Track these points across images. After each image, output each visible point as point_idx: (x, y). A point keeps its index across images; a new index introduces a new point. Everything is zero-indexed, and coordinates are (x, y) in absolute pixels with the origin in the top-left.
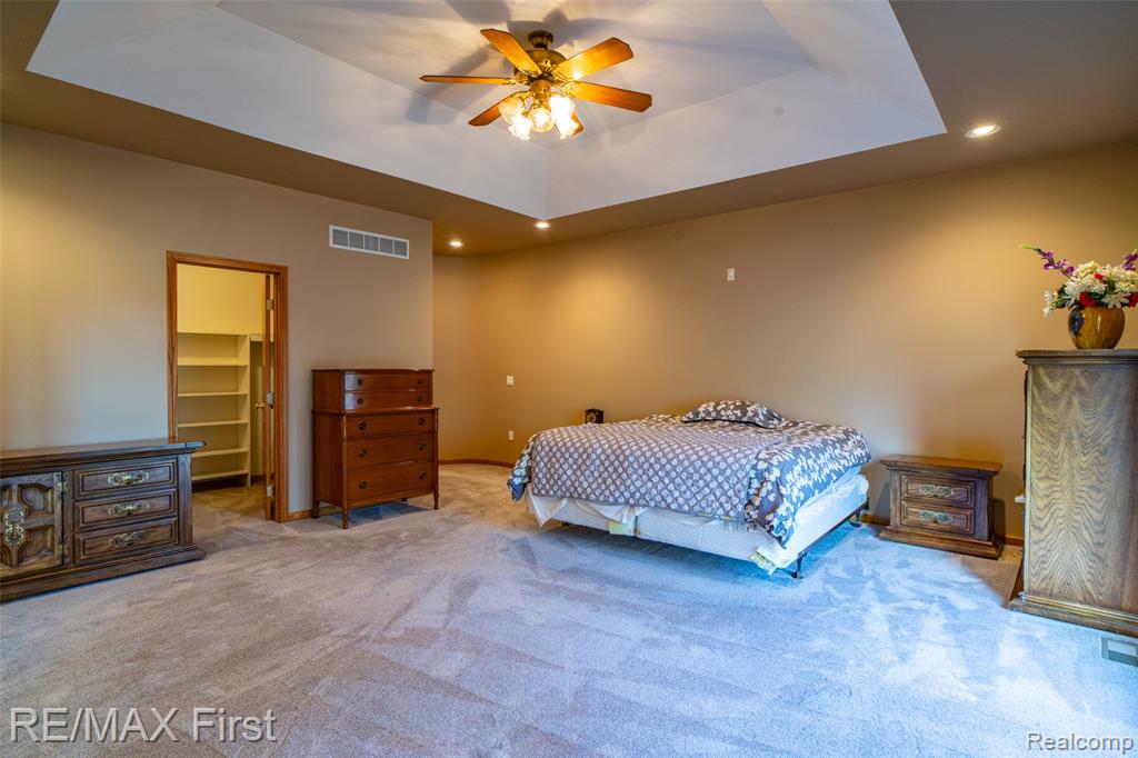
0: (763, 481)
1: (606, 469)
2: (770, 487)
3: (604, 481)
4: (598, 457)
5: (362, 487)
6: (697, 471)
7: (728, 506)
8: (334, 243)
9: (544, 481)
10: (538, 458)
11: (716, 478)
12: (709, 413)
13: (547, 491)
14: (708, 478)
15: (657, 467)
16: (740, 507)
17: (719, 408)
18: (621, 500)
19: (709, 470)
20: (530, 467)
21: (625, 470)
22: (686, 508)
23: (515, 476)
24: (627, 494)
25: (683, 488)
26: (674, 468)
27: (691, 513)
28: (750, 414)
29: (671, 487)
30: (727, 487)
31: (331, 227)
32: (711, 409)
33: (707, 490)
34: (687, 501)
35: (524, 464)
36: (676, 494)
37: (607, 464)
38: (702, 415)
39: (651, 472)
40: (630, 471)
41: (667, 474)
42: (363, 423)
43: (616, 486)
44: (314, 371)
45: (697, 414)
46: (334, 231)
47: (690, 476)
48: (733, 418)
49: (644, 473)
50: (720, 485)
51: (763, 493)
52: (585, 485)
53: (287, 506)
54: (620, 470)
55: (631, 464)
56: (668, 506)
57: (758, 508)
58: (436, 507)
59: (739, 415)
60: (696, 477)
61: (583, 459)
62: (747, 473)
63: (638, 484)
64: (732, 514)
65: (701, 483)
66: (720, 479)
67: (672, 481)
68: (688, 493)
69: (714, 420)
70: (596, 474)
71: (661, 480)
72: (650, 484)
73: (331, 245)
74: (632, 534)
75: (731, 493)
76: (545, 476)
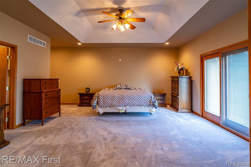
0: (152, 98)
1: (119, 99)
2: (153, 99)
3: (119, 102)
4: (117, 97)
5: (46, 113)
6: (139, 97)
7: (146, 103)
8: (29, 40)
9: (102, 104)
10: (100, 99)
11: (143, 98)
12: (119, 87)
13: (103, 106)
14: (142, 98)
15: (131, 98)
16: (149, 103)
17: (121, 86)
18: (124, 105)
19: (142, 97)
20: (98, 101)
21: (124, 99)
22: (138, 105)
23: (94, 104)
24: (125, 104)
25: (137, 101)
26: (135, 97)
27: (139, 105)
28: (128, 87)
29: (134, 101)
30: (145, 100)
31: (29, 36)
32: (120, 86)
33: (142, 101)
34: (138, 103)
35: (96, 101)
36: (136, 102)
37: (119, 98)
38: (118, 88)
39: (130, 99)
40: (125, 99)
41: (133, 99)
42: (47, 94)
43: (122, 102)
44: (24, 79)
45: (117, 87)
46: (29, 37)
47: (138, 98)
48: (125, 88)
49: (128, 99)
50: (144, 100)
51: (152, 100)
52: (114, 103)
53: (15, 123)
54: (123, 99)
55: (125, 98)
56: (134, 105)
57: (152, 102)
58: (60, 116)
59: (126, 87)
60: (139, 98)
61: (113, 98)
62: (149, 97)
63: (127, 101)
64: (147, 104)
65: (140, 100)
66: (144, 98)
67: (135, 100)
68: (138, 102)
69: (121, 89)
70: (117, 101)
71: (132, 100)
72: (130, 101)
73: (28, 41)
74: (124, 112)
75: (146, 101)
76: (103, 103)
